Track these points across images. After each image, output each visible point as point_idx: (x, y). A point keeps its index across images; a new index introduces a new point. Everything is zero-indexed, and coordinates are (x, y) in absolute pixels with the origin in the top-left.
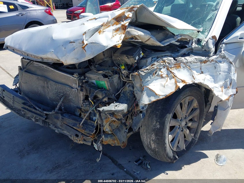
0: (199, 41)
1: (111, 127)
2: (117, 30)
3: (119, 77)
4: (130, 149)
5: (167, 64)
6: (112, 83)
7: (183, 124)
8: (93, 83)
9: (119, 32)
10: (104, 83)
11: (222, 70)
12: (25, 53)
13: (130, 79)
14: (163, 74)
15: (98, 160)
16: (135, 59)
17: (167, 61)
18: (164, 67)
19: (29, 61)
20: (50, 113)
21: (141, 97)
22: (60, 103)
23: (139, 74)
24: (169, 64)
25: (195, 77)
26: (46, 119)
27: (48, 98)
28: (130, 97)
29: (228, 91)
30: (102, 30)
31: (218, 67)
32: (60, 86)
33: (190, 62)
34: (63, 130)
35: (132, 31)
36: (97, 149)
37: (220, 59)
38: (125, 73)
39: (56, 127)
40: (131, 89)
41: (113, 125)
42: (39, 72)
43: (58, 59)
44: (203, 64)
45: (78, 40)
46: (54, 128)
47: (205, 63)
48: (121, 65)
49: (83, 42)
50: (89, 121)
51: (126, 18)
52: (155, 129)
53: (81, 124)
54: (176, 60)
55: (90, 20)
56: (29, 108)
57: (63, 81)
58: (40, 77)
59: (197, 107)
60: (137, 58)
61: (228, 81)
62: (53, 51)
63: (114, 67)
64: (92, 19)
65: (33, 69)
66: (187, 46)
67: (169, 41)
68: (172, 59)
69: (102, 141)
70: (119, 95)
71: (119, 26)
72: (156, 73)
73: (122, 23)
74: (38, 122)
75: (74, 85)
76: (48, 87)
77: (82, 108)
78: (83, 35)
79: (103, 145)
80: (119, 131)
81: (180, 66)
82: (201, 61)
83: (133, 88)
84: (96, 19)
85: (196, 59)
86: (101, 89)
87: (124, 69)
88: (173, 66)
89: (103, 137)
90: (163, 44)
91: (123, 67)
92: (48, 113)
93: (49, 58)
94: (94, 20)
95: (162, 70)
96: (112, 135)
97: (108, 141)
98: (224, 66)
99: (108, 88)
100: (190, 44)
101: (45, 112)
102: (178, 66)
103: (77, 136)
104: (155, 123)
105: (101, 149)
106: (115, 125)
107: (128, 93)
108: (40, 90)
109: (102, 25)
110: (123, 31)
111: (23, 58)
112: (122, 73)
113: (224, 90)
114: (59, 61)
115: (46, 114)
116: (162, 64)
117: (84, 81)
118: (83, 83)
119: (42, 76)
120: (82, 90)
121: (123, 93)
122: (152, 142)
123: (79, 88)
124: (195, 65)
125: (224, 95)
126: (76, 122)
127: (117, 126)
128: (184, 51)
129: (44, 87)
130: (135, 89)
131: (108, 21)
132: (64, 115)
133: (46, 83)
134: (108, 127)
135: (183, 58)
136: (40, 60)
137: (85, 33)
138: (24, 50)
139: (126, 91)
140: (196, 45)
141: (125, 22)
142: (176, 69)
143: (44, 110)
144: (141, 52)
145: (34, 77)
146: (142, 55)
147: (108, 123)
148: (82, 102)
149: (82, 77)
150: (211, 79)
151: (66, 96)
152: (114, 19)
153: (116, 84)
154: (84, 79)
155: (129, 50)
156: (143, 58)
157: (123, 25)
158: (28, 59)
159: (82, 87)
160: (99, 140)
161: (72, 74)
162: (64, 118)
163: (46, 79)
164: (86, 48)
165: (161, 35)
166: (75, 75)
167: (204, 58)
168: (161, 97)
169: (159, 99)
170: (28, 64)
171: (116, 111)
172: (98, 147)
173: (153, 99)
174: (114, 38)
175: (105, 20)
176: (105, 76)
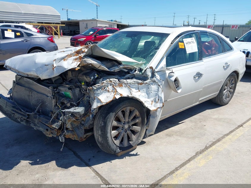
0: (141, 70)
1: (72, 125)
2: (76, 59)
3: (80, 90)
4: (90, 147)
5: (113, 83)
6: (74, 94)
7: (126, 126)
8: (62, 94)
9: (77, 61)
10: (69, 93)
11: (152, 90)
12: (17, 71)
13: (88, 92)
14: (109, 89)
15: (61, 150)
16: (91, 79)
17: (113, 81)
18: (111, 85)
19: (21, 77)
20: (31, 114)
21: (93, 104)
22: (39, 107)
23: (93, 88)
24: (115, 83)
25: (132, 93)
26: (28, 118)
27: (32, 104)
28: (86, 104)
29: (156, 105)
30: (66, 59)
31: (150, 88)
32: (40, 95)
33: (130, 83)
34: (39, 127)
35: (87, 60)
36: (61, 141)
37: (151, 82)
38: (84, 87)
39: (34, 125)
40: (88, 99)
41: (74, 124)
42: (27, 85)
43: (37, 75)
44: (140, 85)
45: (51, 64)
46: (33, 126)
47: (141, 85)
48: (82, 82)
49: (53, 65)
50: (56, 120)
51: (83, 52)
52: (101, 126)
53: (50, 121)
54: (120, 81)
55: (60, 52)
56: (16, 110)
57: (43, 92)
58: (27, 88)
59: (139, 116)
60: (92, 78)
61: (157, 98)
62: (35, 70)
63: (77, 83)
64: (62, 52)
65: (23, 83)
66: (131, 72)
67: (115, 68)
68: (117, 80)
69: (65, 135)
70: (79, 102)
71: (78, 57)
72: (104, 88)
73: (80, 55)
74: (22, 122)
75: (49, 95)
76: (32, 96)
77: (54, 111)
78: (54, 61)
79: (65, 138)
80: (78, 129)
81: (122, 85)
82: (138, 83)
83: (89, 98)
84: (64, 52)
85: (134, 81)
86: (67, 97)
87: (84, 85)
88: (117, 85)
89: (66, 132)
90: (110, 70)
91: (83, 84)
92: (29, 114)
93: (32, 75)
94: (63, 52)
95: (109, 87)
96: (72, 131)
97: (69, 135)
98: (154, 87)
99: (71, 97)
100: (133, 71)
101: (27, 113)
102: (120, 85)
103: (47, 130)
104: (101, 122)
105: (64, 141)
106: (76, 124)
107: (86, 101)
108: (27, 98)
109: (67, 56)
110: (79, 60)
111: (18, 75)
112: (82, 88)
113: (154, 103)
114: (38, 77)
115: (28, 115)
116: (109, 83)
117: (56, 92)
118: (55, 93)
119: (28, 88)
120: (54, 98)
121: (82, 101)
122: (99, 137)
123: (52, 97)
124: (134, 86)
125: (153, 107)
126: (48, 121)
127: (77, 126)
128: (128, 75)
129: (29, 96)
130: (90, 99)
131: (71, 53)
132: (41, 116)
133: (31, 92)
134: (70, 125)
135: (125, 80)
136: (26, 76)
137: (55, 60)
138: (17, 69)
139: (84, 100)
140: (138, 72)
141: (82, 54)
142: (119, 87)
143: (27, 112)
144: (96, 74)
145: (23, 88)
146: (97, 76)
147: (70, 122)
148: (53, 107)
149: (55, 89)
150: (145, 95)
151: (43, 103)
152: (75, 52)
153: (77, 95)
154: (56, 91)
155: (88, 72)
156: (97, 78)
157: (80, 56)
158: (20, 76)
159: (54, 96)
160: (63, 134)
161: (48, 87)
162: (40, 117)
163: (31, 90)
164: (55, 69)
165: (109, 64)
166: (50, 88)
167: (140, 81)
168: (104, 104)
169: (102, 104)
170: (20, 79)
171: (74, 112)
172: (62, 140)
173: (99, 105)
174: (72, 64)
175: (69, 53)
176: (70, 89)
